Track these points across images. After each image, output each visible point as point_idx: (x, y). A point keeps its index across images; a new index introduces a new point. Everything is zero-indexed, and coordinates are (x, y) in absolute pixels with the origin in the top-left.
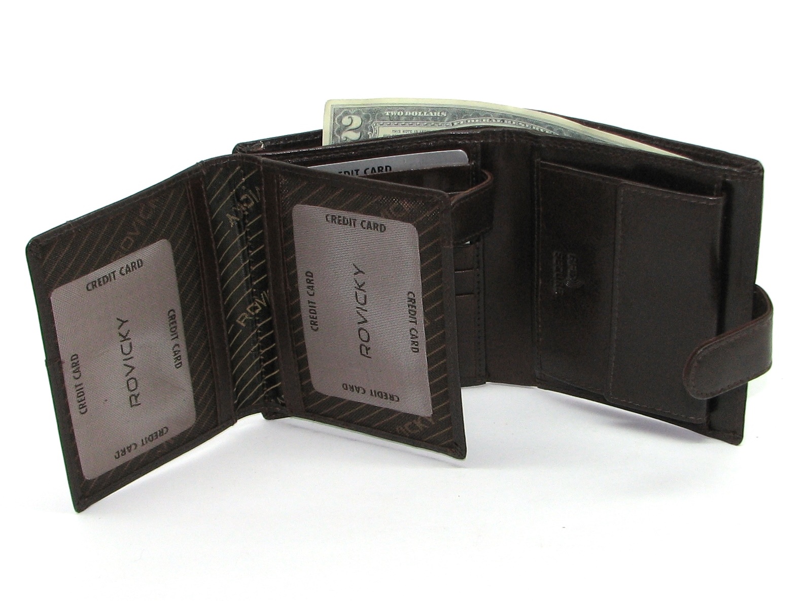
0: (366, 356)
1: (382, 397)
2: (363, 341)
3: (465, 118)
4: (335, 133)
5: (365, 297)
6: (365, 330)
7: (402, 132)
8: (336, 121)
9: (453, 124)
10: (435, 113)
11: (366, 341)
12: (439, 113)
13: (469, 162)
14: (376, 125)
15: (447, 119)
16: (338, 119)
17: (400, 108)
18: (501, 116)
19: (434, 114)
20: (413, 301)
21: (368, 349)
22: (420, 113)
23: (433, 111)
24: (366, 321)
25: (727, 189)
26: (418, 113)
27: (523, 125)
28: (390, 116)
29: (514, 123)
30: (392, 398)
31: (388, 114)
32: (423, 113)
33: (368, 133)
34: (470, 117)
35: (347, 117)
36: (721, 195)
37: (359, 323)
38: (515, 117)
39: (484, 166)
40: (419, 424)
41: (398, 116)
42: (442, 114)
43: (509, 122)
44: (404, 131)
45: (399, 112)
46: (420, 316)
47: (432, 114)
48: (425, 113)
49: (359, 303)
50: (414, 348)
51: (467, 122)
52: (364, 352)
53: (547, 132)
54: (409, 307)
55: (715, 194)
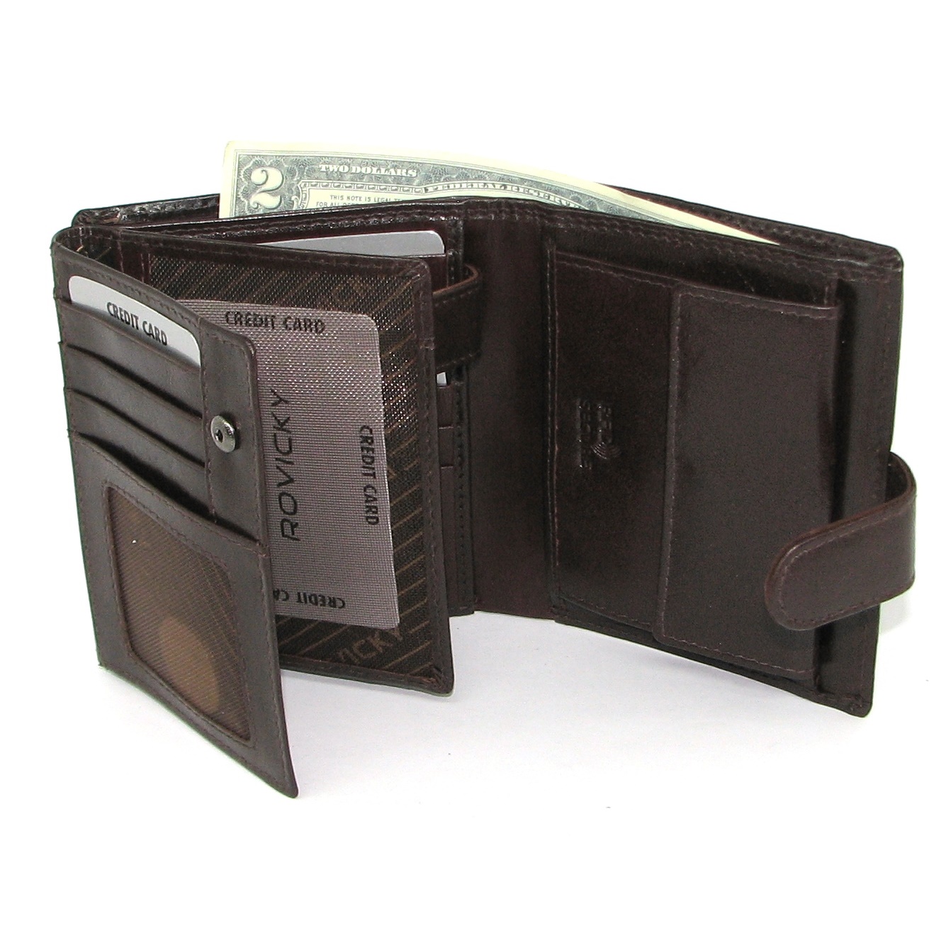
0: (291, 538)
1: (316, 604)
2: (288, 513)
3: (445, 180)
4: (241, 196)
5: (290, 440)
6: (289, 495)
7: (345, 198)
8: (242, 177)
9: (426, 190)
10: (399, 171)
11: (292, 514)
12: (404, 171)
13: (445, 251)
14: (305, 185)
15: (417, 181)
16: (245, 173)
17: (343, 160)
18: (501, 179)
19: (396, 172)
20: (369, 441)
21: (294, 526)
22: (375, 169)
23: (395, 167)
24: (291, 481)
25: (846, 295)
26: (372, 170)
27: (536, 194)
28: (327, 172)
29: (521, 190)
30: (333, 603)
31: (323, 169)
32: (379, 169)
33: (293, 198)
34: (453, 180)
35: (260, 170)
36: (836, 304)
37: (280, 485)
38: (523, 181)
39: (468, 258)
40: (377, 642)
41: (341, 172)
42: (410, 172)
43: (514, 188)
44: (348, 198)
45: (342, 167)
46: (382, 464)
47: (393, 173)
48: (383, 170)
49: (281, 452)
50: (372, 518)
51: (448, 187)
52: (288, 531)
53: (572, 205)
54: (362, 450)
55: (826, 302)
